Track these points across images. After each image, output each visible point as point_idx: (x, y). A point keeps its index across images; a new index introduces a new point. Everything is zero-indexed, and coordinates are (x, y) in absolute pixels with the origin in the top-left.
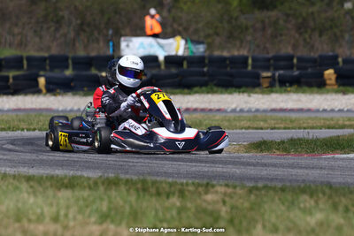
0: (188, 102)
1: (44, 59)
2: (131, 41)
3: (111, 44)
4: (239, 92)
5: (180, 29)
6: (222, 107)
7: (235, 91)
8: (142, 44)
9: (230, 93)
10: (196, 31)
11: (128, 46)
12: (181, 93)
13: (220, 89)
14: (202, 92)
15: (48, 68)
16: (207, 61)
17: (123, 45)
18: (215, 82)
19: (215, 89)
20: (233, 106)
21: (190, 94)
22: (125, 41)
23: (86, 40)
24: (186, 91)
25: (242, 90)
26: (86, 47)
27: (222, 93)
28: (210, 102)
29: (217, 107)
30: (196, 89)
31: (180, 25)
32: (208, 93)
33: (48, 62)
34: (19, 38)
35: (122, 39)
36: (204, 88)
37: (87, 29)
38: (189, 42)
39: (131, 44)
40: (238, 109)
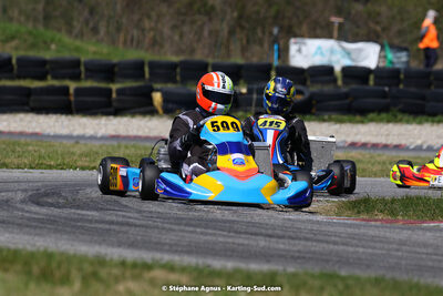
0: (356, 134)
1: (173, 66)
2: (304, 44)
3: (276, 47)
4: (433, 122)
5: (378, 28)
6: (403, 142)
7: (427, 121)
8: (319, 48)
9: (420, 123)
10: (400, 33)
11: (299, 51)
12: (350, 121)
13: (406, 117)
14: (381, 121)
15: (178, 78)
16: (402, 76)
17: (293, 48)
18: (401, 106)
19: (400, 116)
20: (419, 142)
21: (362, 122)
22: (296, 43)
23: (244, 41)
24: (358, 118)
25: (437, 119)
26: (244, 50)
27: (408, 122)
28: (388, 135)
29: (395, 142)
30: (371, 115)
31: (377, 23)
32: (389, 121)
33: (178, 70)
34: (152, 34)
35: (292, 40)
36: (384, 115)
37: (247, 26)
38: (387, 48)
39: (304, 48)
40: (425, 147)
